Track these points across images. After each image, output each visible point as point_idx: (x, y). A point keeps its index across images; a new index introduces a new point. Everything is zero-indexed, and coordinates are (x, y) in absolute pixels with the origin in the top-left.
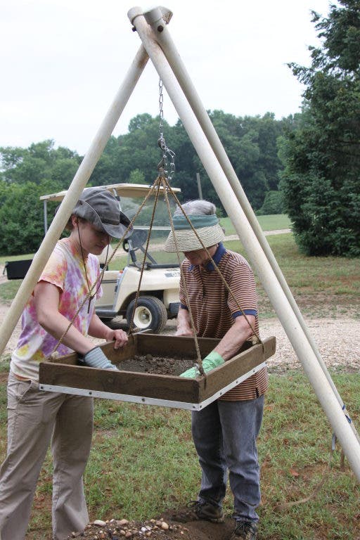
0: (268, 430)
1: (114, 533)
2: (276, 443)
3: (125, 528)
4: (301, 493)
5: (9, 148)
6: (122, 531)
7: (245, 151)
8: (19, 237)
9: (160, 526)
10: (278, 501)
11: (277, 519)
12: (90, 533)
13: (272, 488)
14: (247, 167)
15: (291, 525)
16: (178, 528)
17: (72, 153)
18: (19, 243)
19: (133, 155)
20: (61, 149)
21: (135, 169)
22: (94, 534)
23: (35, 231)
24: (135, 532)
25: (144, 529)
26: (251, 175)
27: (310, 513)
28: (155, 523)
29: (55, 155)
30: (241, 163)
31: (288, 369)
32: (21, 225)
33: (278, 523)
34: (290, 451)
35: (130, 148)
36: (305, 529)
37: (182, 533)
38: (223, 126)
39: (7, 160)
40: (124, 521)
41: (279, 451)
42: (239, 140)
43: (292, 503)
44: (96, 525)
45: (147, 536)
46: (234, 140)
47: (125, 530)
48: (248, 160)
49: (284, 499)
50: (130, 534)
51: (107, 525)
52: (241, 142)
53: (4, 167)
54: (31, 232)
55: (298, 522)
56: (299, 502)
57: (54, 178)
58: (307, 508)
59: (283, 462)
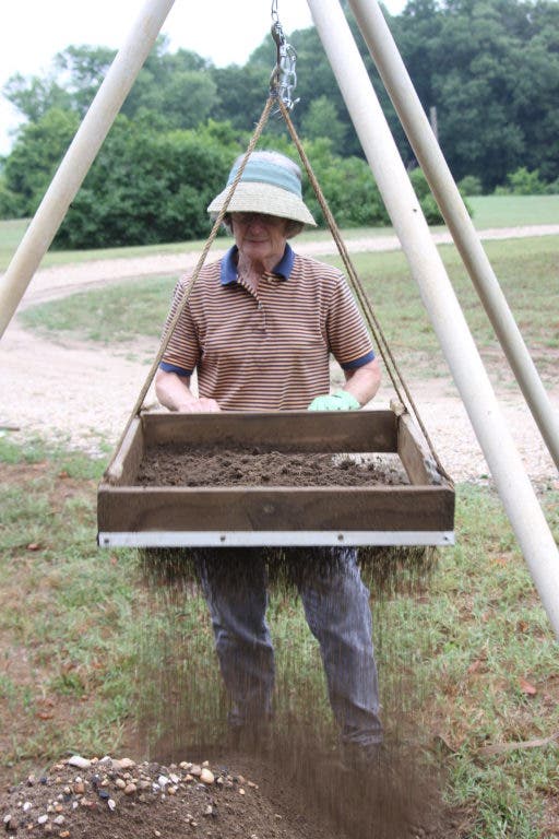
0: (493, 602)
1: (103, 783)
2: (503, 628)
3: (127, 775)
4: (534, 727)
5: (84, 47)
6: (120, 782)
7: (532, 68)
8: (91, 215)
9: (198, 777)
10: (488, 737)
11: (480, 773)
12: (58, 779)
13: (481, 712)
14: (534, 100)
15: (504, 787)
16: (235, 781)
17: (202, 63)
18: (91, 227)
19: (317, 69)
20: (182, 53)
21: (320, 95)
22: (65, 783)
23: (122, 205)
24: (145, 784)
25: (163, 780)
26: (542, 114)
27: (545, 766)
28: (189, 769)
29: (172, 64)
30: (524, 92)
31: (549, 489)
32: (95, 193)
33: (480, 780)
34: (526, 644)
35: (311, 55)
36: (530, 796)
37: (242, 792)
38: (495, 18)
39: (82, 69)
40: (126, 762)
41: (506, 645)
42: (523, 46)
43: (513, 745)
44: (72, 765)
45: (169, 794)
46: (512, 45)
47: (125, 780)
48: (536, 85)
49: (498, 736)
50: (133, 787)
51: (92, 768)
52: (526, 49)
53: (75, 84)
54: (113, 207)
55: (519, 783)
56: (527, 744)
57: (167, 108)
58: (541, 757)
59: (509, 665)
